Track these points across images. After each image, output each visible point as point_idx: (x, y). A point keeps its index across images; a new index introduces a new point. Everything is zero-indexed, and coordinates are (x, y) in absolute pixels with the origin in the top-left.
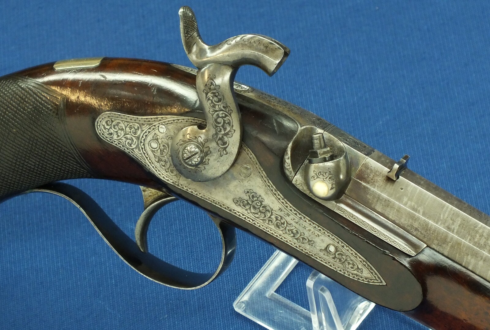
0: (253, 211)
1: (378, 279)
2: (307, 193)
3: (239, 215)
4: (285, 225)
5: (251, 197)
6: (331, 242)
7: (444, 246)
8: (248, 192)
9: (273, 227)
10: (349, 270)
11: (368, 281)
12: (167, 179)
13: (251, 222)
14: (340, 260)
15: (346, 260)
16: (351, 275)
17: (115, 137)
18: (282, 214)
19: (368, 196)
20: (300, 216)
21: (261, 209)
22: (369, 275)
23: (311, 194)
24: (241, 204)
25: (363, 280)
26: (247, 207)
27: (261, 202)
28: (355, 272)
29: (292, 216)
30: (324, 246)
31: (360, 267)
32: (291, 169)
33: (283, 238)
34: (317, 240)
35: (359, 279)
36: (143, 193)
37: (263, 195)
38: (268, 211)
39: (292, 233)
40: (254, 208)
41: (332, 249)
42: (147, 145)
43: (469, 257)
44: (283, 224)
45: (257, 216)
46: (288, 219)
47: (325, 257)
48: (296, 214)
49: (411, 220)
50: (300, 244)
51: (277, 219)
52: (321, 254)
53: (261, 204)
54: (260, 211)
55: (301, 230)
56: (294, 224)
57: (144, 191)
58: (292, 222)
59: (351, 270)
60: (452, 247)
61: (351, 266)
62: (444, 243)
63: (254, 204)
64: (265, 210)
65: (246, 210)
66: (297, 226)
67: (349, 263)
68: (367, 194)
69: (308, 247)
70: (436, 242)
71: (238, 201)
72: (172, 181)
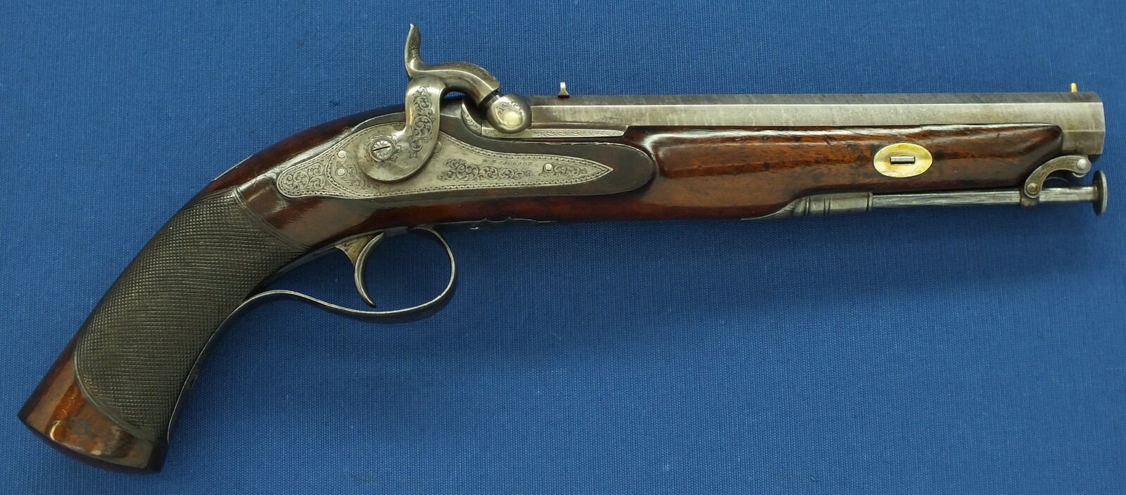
0: (460, 177)
1: (603, 169)
2: (501, 135)
3: (450, 188)
4: (496, 172)
5: (452, 165)
6: (545, 162)
7: (643, 118)
8: (447, 163)
9: (486, 180)
10: (573, 177)
11: (597, 177)
12: (367, 195)
13: (465, 188)
14: (561, 173)
15: (567, 170)
16: (578, 180)
17: (301, 187)
18: (488, 164)
19: (554, 114)
20: (505, 156)
21: (467, 170)
22: (595, 171)
23: (504, 134)
24: (447, 177)
25: (591, 178)
26: (454, 177)
27: (464, 165)
28: (581, 175)
29: (498, 161)
30: (540, 170)
31: (582, 168)
32: (476, 124)
33: (501, 185)
34: (532, 168)
35: (587, 179)
36: (347, 253)
37: (462, 157)
38: (475, 168)
39: (506, 175)
40: (460, 173)
41: (549, 166)
42: (334, 176)
43: (670, 116)
44: (494, 172)
45: (466, 179)
46: (496, 165)
47: (545, 178)
48: (501, 157)
49: (602, 113)
50: (518, 181)
51: (486, 172)
52: (542, 178)
53: (465, 166)
54: (468, 174)
55: (512, 168)
56: (503, 166)
57: (346, 250)
58: (501, 166)
59: (576, 176)
60: (650, 115)
61: (573, 172)
62: (642, 117)
63: (458, 170)
64: (470, 170)
65: (454, 179)
66: (507, 166)
67: (571, 171)
68: (552, 112)
69: (526, 179)
70: (634, 119)
71: (441, 178)
72: (373, 194)
